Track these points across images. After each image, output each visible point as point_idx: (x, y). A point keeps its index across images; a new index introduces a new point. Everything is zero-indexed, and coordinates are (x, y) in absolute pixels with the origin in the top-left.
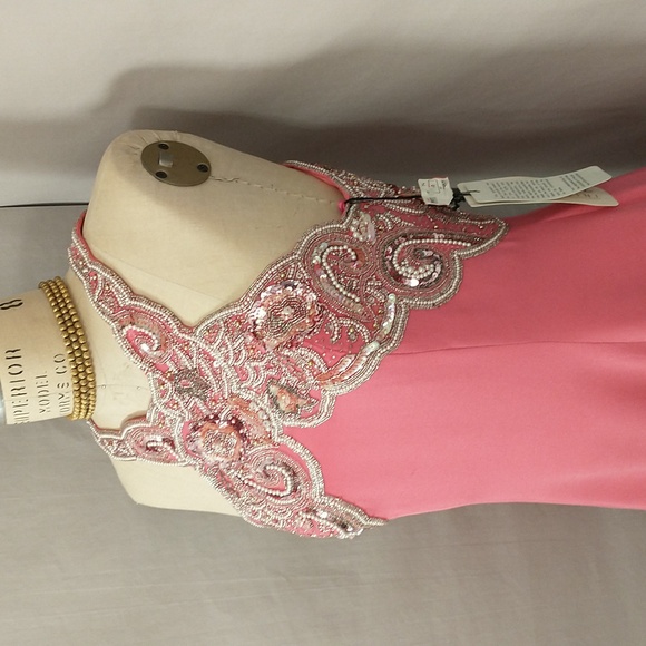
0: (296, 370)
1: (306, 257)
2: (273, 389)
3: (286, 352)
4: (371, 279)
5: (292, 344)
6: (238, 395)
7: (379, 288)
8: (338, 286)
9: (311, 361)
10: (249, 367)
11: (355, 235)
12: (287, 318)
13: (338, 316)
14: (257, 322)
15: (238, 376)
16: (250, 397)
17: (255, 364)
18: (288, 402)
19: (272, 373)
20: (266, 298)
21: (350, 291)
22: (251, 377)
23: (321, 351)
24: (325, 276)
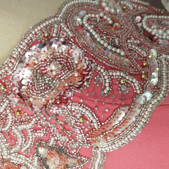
0: (65, 129)
1: (68, 19)
2: (41, 151)
3: (55, 110)
4: (130, 39)
5: (62, 100)
6: (8, 161)
7: (139, 45)
8: (102, 42)
9: (83, 116)
10: (16, 132)
11: (107, 9)
12: (54, 73)
13: (107, 69)
14: (23, 82)
15: (7, 142)
16: (20, 161)
17: (23, 127)
18: (58, 162)
19: (40, 134)
20: (30, 57)
21: (115, 46)
22: (20, 141)
23: (93, 106)
24: (88, 34)
